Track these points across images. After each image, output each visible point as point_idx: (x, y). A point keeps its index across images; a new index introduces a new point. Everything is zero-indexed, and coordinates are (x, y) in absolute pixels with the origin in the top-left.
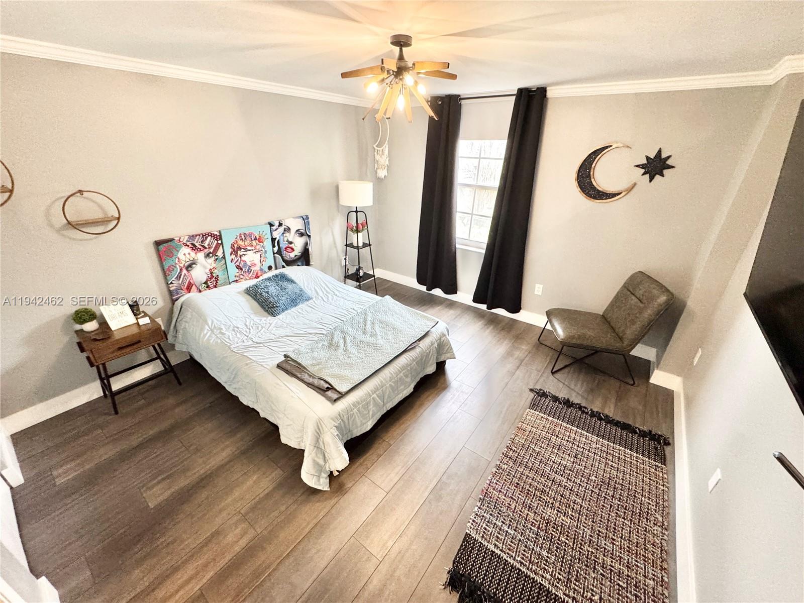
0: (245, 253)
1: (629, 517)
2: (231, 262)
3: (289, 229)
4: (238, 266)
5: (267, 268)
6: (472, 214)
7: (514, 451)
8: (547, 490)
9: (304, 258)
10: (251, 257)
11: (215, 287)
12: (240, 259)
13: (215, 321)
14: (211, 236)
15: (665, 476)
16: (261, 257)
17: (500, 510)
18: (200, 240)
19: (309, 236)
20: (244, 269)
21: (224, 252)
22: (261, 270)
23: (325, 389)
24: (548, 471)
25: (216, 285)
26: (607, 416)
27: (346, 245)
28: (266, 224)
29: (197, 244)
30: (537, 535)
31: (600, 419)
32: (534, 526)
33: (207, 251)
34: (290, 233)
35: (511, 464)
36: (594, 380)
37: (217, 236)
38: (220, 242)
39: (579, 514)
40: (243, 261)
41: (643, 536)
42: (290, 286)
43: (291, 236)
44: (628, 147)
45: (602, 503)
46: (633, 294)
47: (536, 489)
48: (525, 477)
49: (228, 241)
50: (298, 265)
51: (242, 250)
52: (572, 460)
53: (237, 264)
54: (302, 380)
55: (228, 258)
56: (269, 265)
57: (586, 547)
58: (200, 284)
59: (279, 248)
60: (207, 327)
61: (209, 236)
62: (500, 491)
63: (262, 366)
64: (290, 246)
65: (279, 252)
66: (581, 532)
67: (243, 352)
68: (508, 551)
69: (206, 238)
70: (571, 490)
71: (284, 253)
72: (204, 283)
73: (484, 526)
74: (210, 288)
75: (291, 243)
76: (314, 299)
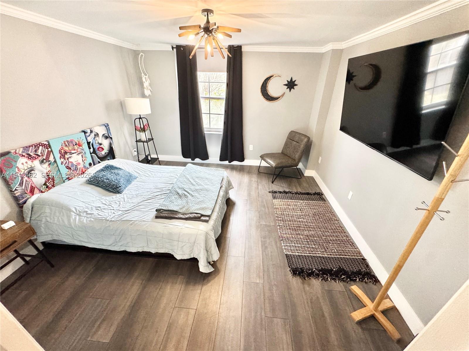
0: (70, 156)
1: (328, 222)
2: (62, 164)
3: (98, 134)
4: (67, 166)
5: (88, 165)
6: (210, 114)
7: (280, 217)
8: (300, 226)
9: (111, 154)
10: (75, 159)
11: (53, 186)
12: (67, 161)
13: (78, 208)
14: (42, 146)
15: (328, 205)
16: (82, 157)
17: (291, 240)
18: (34, 150)
19: (111, 138)
20: (72, 168)
21: (54, 158)
22: (84, 167)
23: (198, 218)
24: (296, 219)
25: (54, 184)
26: (300, 192)
27: (137, 141)
28: (80, 132)
29: (31, 154)
30: (307, 242)
31: (299, 194)
32: (305, 239)
33: (40, 158)
34: (99, 137)
35: (282, 223)
36: (287, 181)
37: (47, 145)
38: (49, 149)
39: (314, 228)
40: (70, 162)
41: (334, 226)
42: (120, 172)
43: (100, 139)
44: (280, 76)
45: (318, 222)
46: (293, 141)
47: (296, 227)
48: (290, 225)
49: (56, 148)
50: (108, 160)
51: (68, 154)
52: (300, 212)
53: (66, 165)
54: (180, 218)
55: (59, 161)
56: (89, 163)
57: (323, 238)
58: (40, 186)
59: (94, 149)
60: (72, 213)
61: (40, 146)
62: (286, 234)
63: (144, 221)
64: (101, 146)
65: (94, 152)
66: (319, 234)
67: (122, 219)
68: (303, 252)
69: (38, 147)
70: (307, 222)
71: (97, 152)
72: (43, 185)
73: (290, 248)
74: (49, 187)
75: (101, 144)
76: (139, 177)
